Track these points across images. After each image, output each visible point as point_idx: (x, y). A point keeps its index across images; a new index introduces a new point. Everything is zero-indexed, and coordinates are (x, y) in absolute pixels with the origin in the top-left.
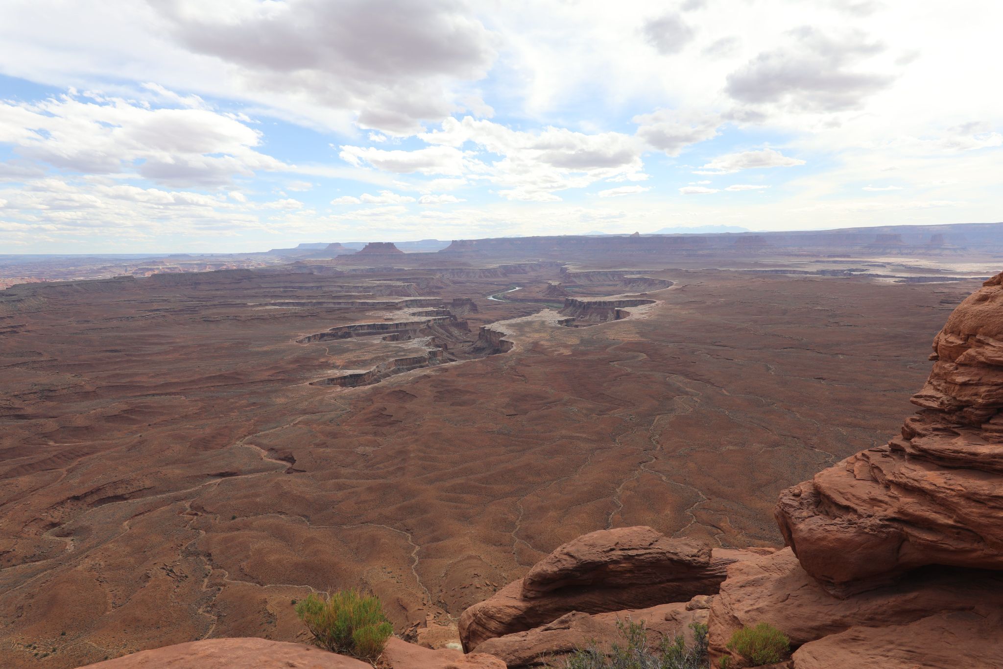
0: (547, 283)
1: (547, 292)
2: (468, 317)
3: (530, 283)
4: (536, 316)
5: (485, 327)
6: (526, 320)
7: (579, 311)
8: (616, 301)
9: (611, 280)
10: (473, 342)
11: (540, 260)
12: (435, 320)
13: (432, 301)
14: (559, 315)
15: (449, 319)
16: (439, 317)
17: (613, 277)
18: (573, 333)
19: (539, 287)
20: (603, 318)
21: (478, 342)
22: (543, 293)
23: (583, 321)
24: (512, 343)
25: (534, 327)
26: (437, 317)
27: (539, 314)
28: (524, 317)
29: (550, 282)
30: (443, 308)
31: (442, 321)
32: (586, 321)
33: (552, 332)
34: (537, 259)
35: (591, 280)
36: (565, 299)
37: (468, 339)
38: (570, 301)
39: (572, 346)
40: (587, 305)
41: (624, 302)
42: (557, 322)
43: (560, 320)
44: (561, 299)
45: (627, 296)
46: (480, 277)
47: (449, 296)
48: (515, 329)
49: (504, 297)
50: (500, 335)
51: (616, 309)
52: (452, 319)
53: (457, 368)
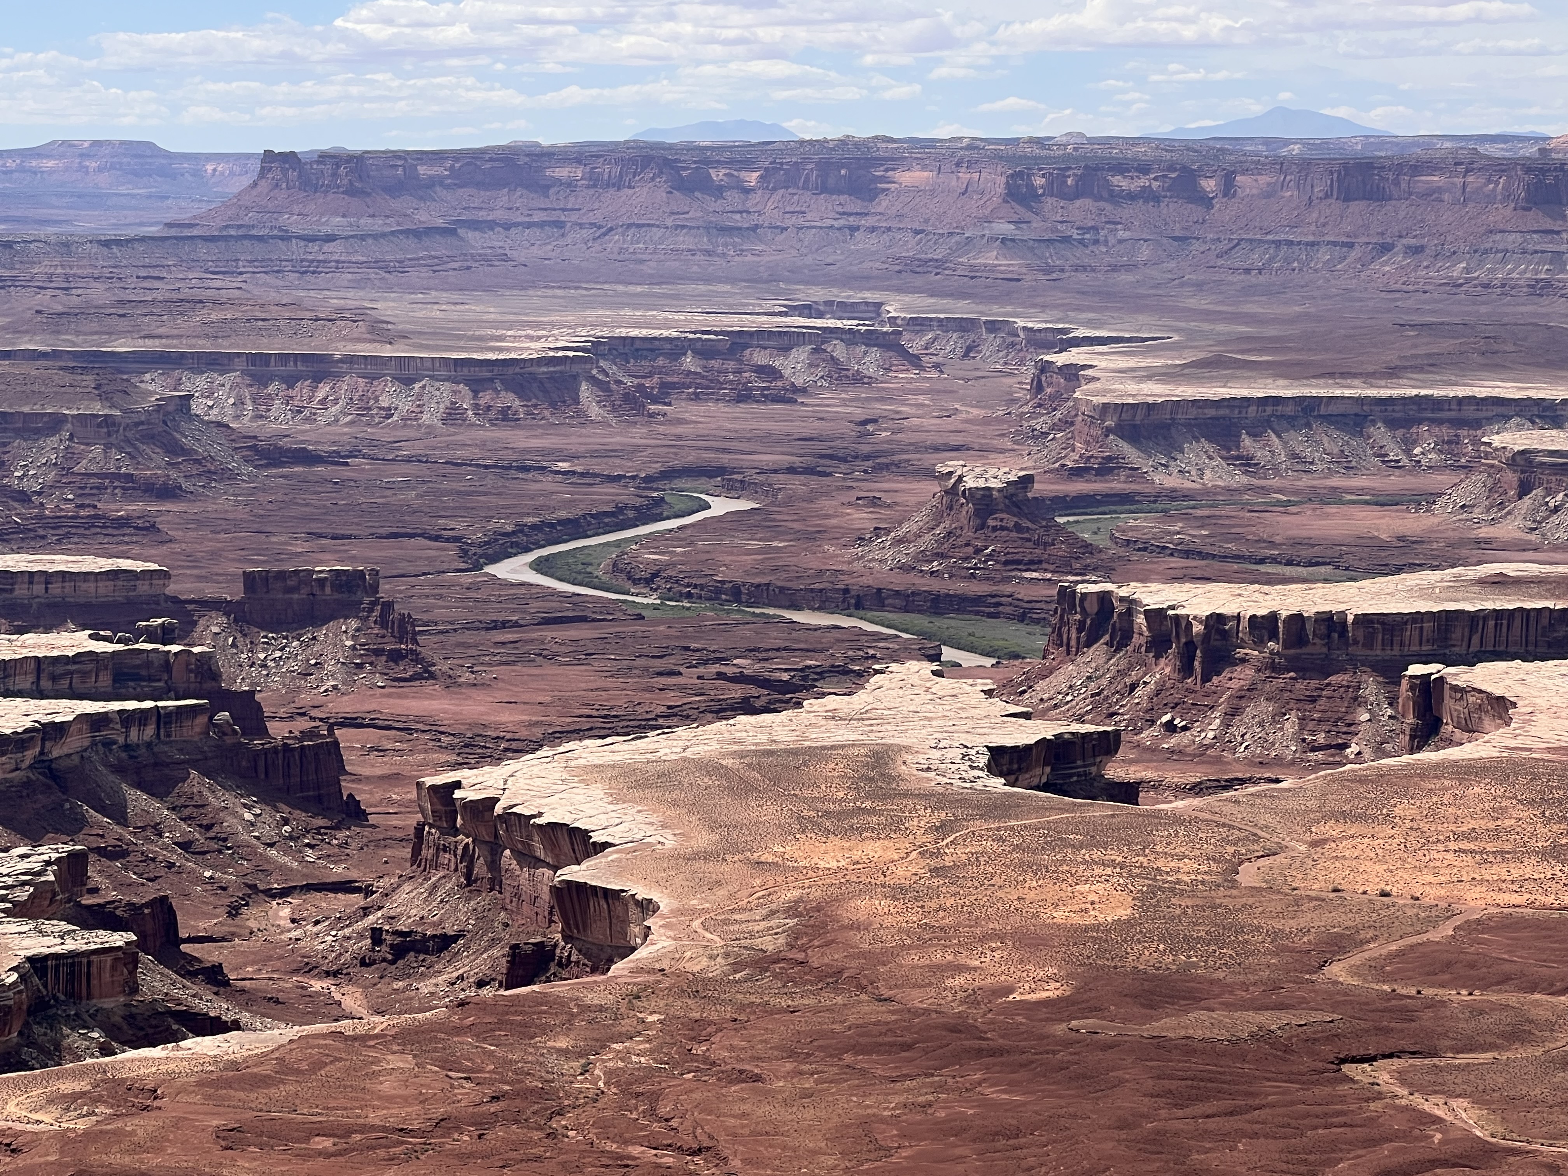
0: (930, 474)
1: (927, 542)
2: (345, 706)
3: (809, 471)
4: (833, 716)
5: (458, 785)
6: (764, 738)
7: (1153, 680)
8: (1417, 617)
9: (1396, 466)
10: (368, 892)
11: (892, 310)
12: (97, 721)
13: (90, 586)
14: (998, 706)
15: (202, 720)
16: (131, 705)
17: (1408, 445)
18: (1092, 845)
19: (874, 502)
20: (1321, 738)
21: (402, 896)
22: (899, 541)
23: (1176, 754)
24: (647, 907)
25: (807, 793)
26: (115, 706)
27: (860, 700)
28: (743, 719)
29: (953, 465)
30: (166, 635)
31: (150, 731)
32: (1201, 754)
33: (942, 829)
34: (871, 296)
35: (1247, 463)
36: (1055, 592)
37: (338, 871)
38: (1092, 607)
39: (1077, 935)
40: (1206, 637)
41: (1475, 619)
42: (983, 760)
43: (1009, 742)
44: (1024, 593)
45: (1500, 582)
46: (453, 415)
47: (215, 555)
48: (675, 804)
49: (615, 567)
50: (566, 847)
51: (1416, 669)
52: (224, 715)
53: (228, 1084)
